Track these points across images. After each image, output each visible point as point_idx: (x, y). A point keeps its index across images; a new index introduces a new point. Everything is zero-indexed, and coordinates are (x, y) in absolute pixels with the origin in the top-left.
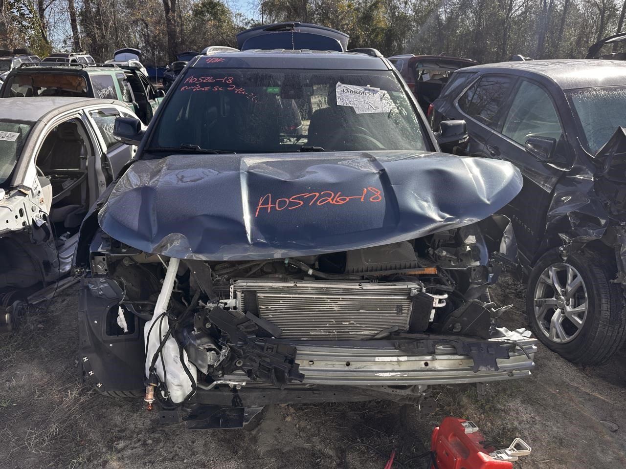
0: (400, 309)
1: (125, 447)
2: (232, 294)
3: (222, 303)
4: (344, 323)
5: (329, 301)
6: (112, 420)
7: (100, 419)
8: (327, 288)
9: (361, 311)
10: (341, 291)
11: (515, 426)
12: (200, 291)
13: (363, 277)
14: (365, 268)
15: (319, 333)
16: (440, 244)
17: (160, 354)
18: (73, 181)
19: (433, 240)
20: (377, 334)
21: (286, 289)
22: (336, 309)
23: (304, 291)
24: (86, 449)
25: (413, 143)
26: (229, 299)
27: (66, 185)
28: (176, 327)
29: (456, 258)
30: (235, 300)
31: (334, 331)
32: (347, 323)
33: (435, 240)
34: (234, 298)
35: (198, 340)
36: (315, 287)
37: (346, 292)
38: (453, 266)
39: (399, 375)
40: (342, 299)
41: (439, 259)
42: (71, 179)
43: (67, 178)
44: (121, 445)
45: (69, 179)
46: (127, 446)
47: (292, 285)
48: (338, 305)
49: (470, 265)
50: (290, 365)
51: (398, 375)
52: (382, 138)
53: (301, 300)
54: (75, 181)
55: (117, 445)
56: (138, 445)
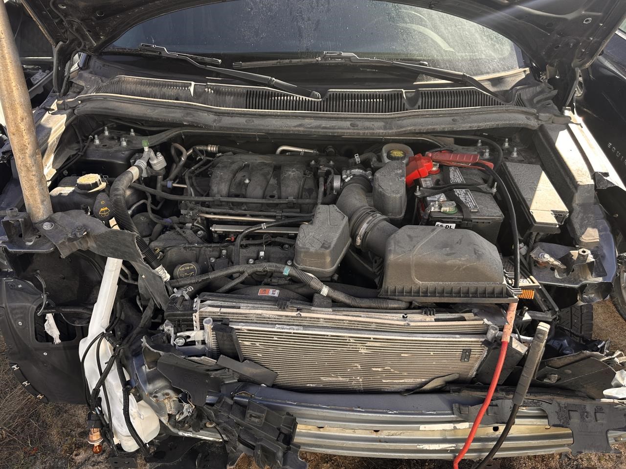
0: (466, 354)
1: (86, 460)
2: (196, 324)
3: (181, 337)
4: (374, 369)
5: (352, 341)
6: (74, 416)
7: (59, 414)
8: (349, 321)
9: (403, 355)
10: (373, 326)
11: (593, 463)
12: (153, 303)
13: (411, 303)
14: (414, 289)
15: (334, 379)
16: (539, 237)
17: (101, 388)
18: (45, 74)
19: (528, 232)
20: (426, 383)
21: (283, 319)
22: (363, 351)
23: (314, 324)
24: (38, 459)
25: (497, 46)
26: (193, 330)
27: (36, 79)
28: (121, 354)
29: (565, 267)
30: (202, 331)
31: (358, 378)
32: (379, 369)
33: (531, 233)
34: (201, 329)
35: (149, 383)
36: (330, 319)
37: (380, 329)
38: (558, 280)
39: (454, 447)
40: (374, 339)
41: (535, 266)
42: (43, 72)
43: (38, 69)
44: (81, 456)
45: (40, 71)
46: (89, 459)
47: (294, 314)
48: (366, 346)
49: (586, 279)
50: (285, 446)
51: (452, 447)
52: (450, 37)
53: (308, 337)
54: (48, 74)
55: (76, 455)
56: (101, 458)
